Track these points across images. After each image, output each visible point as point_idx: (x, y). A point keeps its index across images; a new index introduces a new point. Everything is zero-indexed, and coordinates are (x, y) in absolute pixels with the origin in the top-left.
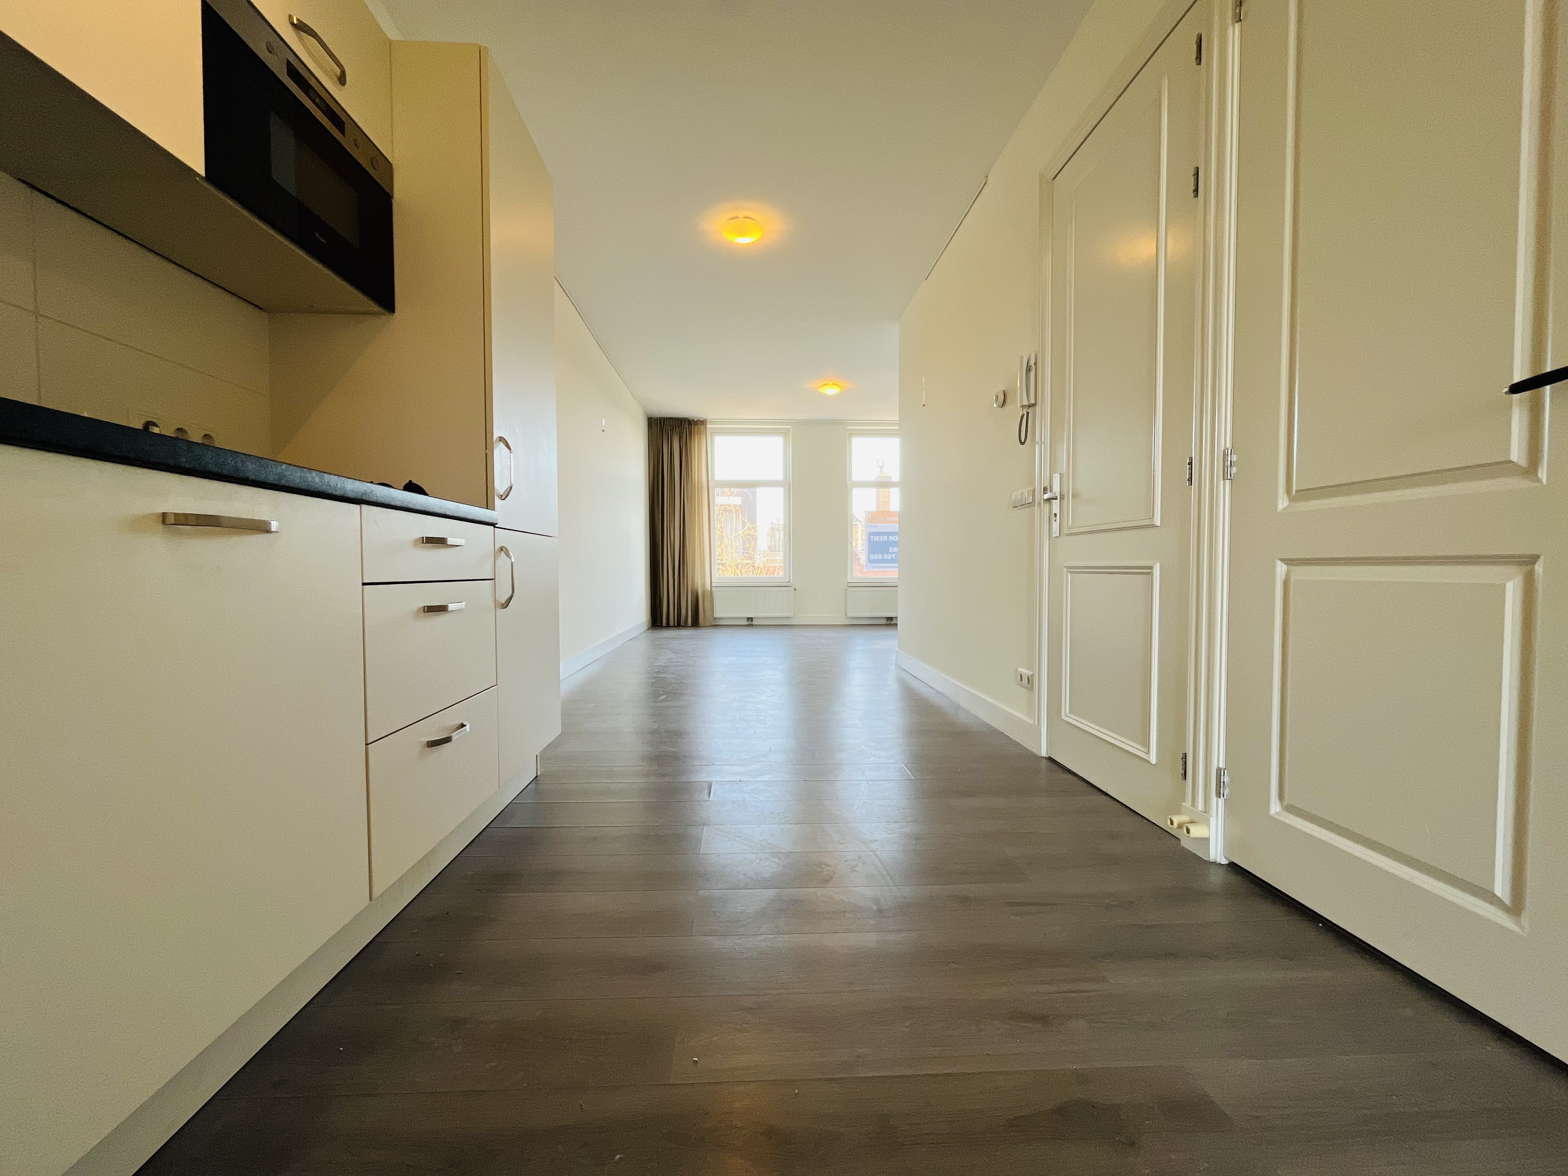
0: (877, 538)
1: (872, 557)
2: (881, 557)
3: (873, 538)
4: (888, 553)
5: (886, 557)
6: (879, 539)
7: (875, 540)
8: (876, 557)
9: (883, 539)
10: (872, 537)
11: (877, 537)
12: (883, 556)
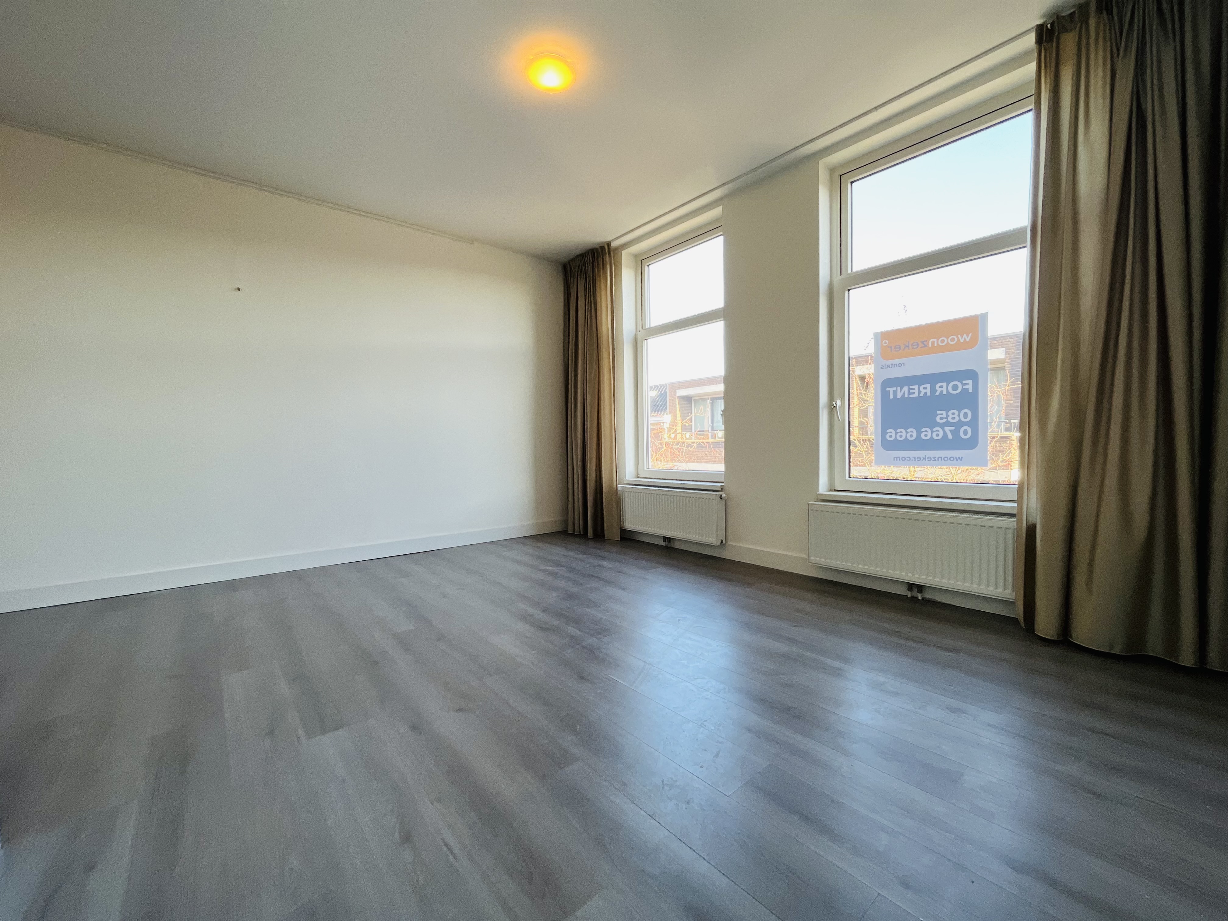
0: (902, 392)
1: (891, 434)
2: (915, 435)
3: (895, 393)
4: (933, 425)
5: (927, 434)
6: (909, 393)
7: (899, 395)
8: (902, 434)
9: (920, 392)
10: (891, 390)
11: (905, 389)
12: (919, 433)
